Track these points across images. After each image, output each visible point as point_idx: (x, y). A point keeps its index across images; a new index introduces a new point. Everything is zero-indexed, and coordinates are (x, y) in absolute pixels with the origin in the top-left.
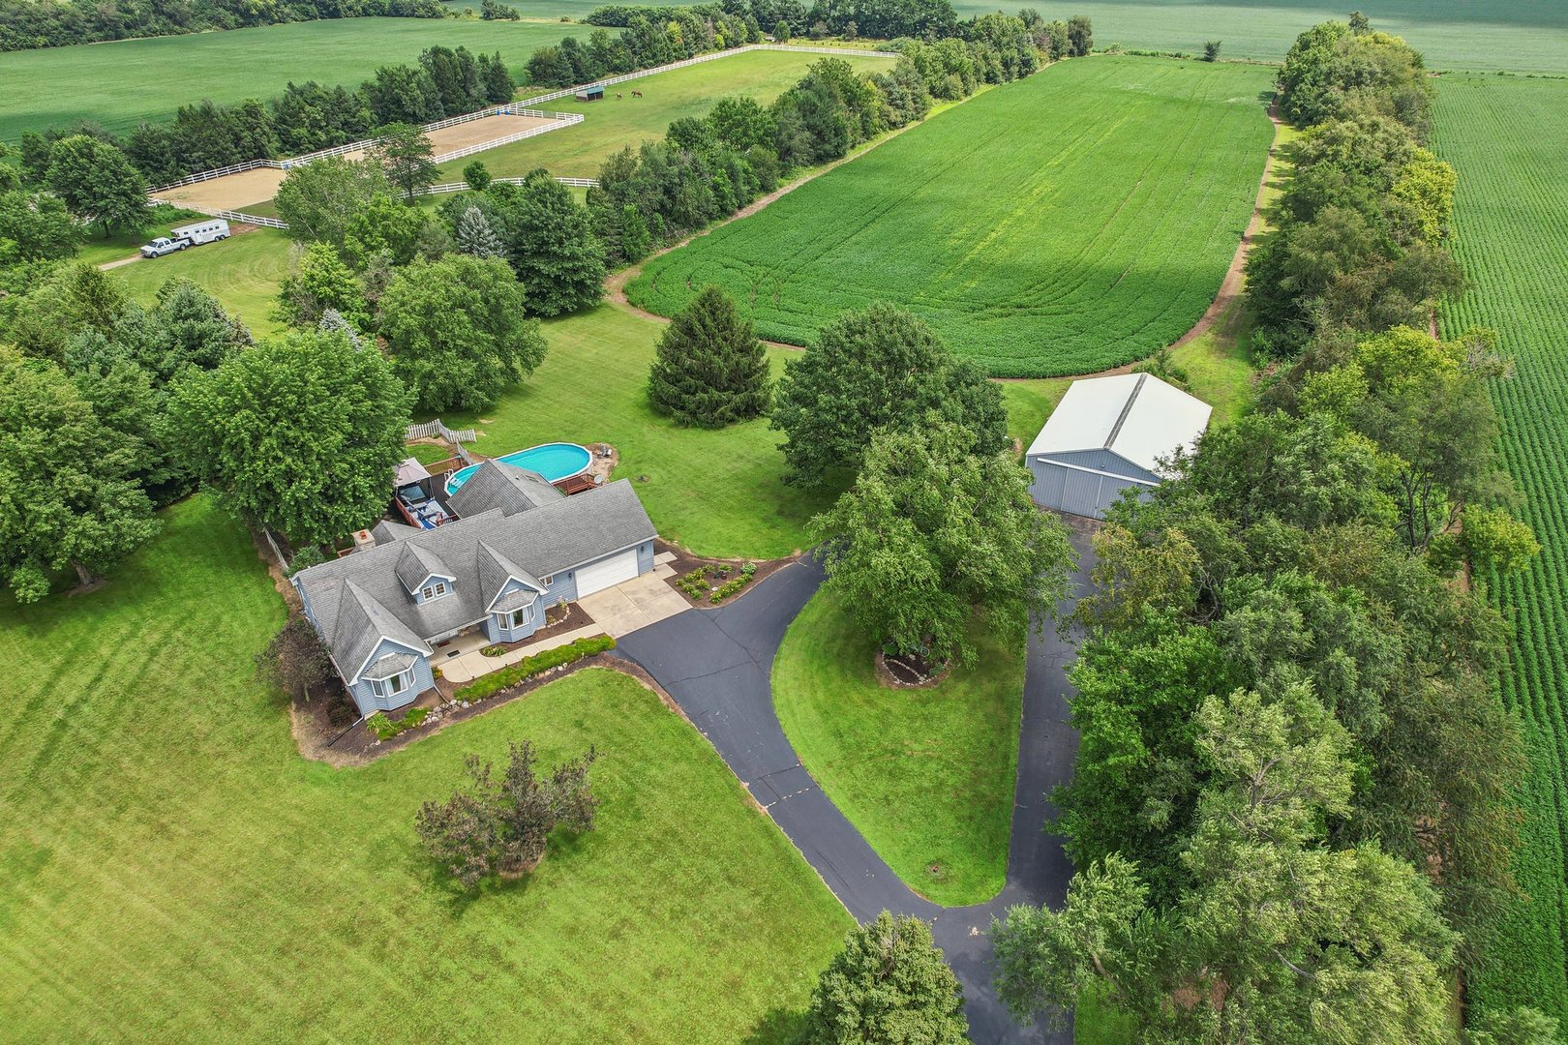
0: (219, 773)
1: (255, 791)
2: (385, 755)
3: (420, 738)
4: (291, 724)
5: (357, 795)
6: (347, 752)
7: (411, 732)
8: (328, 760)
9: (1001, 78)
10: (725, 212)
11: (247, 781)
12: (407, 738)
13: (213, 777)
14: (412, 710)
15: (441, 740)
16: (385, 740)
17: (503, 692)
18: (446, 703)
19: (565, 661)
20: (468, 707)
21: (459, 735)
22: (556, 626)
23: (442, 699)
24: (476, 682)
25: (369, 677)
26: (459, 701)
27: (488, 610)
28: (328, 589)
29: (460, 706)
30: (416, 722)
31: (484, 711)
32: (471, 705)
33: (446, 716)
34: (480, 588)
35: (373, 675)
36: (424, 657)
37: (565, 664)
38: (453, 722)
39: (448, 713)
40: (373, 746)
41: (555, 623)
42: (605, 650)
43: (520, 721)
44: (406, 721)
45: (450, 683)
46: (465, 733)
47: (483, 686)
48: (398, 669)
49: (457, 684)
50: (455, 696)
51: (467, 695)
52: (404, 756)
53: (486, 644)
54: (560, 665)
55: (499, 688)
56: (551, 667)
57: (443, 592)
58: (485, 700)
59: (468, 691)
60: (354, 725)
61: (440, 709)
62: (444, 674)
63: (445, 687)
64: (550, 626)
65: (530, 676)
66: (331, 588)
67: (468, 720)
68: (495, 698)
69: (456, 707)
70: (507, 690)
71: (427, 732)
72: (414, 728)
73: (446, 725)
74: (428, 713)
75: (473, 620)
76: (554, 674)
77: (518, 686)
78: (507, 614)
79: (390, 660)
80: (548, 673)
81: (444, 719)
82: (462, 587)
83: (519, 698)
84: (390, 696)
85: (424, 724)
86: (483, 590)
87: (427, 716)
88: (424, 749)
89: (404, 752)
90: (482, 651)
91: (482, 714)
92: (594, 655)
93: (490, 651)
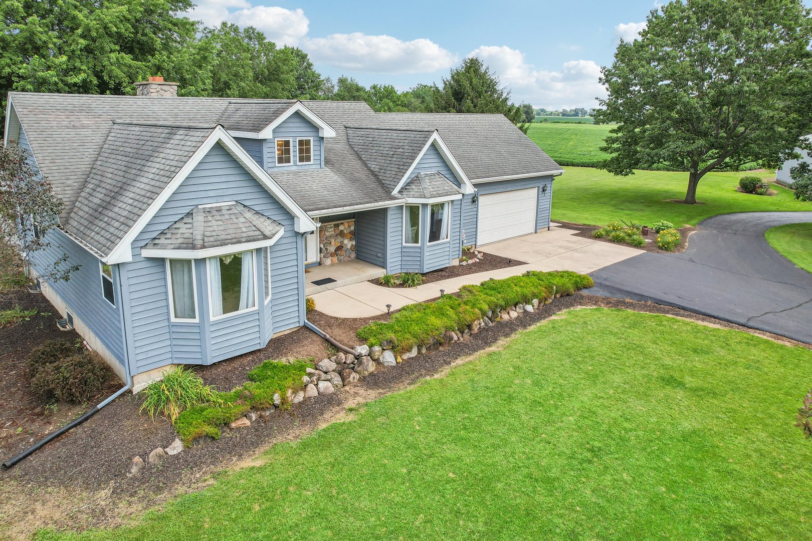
2: (201, 483)
3: (297, 434)
6: (67, 482)
7: (272, 417)
12: (259, 435)
14: (265, 366)
15: (363, 431)
16: (197, 439)
17: (455, 338)
18: (346, 352)
19: (535, 296)
20: (394, 363)
21: (409, 418)
22: (475, 264)
23: (333, 347)
24: (397, 315)
25: (164, 247)
26: (377, 348)
27: (395, 192)
28: (74, 127)
29: (377, 361)
30: (282, 389)
31: (436, 371)
32: (399, 360)
33: (349, 383)
34: (369, 169)
35: (180, 241)
36: (297, 234)
37: (535, 301)
38: (373, 394)
39: (353, 375)
40: (160, 457)
41: (470, 262)
42: (579, 289)
43: (536, 383)
44: (253, 388)
45: (337, 319)
46: (420, 413)
47: (417, 322)
48: (244, 235)
49: (355, 320)
50: (363, 340)
51: (391, 335)
52: (265, 480)
53: (379, 273)
54: (527, 301)
55: (448, 329)
56: (516, 305)
57: (308, 159)
58: (424, 351)
59: (390, 328)
60: (99, 406)
61: (334, 366)
62: (319, 307)
63: (330, 326)
64: (464, 263)
65: (490, 314)
66: (83, 127)
67: (410, 388)
68: (441, 348)
69: (371, 363)
70: (460, 335)
71: (314, 417)
72: (276, 407)
73: (359, 399)
74: (309, 370)
75: (376, 201)
76: (525, 317)
77: (476, 329)
78: (425, 205)
79: (224, 212)
80: (514, 314)
81: (347, 388)
82: (336, 165)
83: (493, 349)
84: (212, 319)
85: (300, 397)
86: (376, 170)
87: (306, 379)
88: (325, 457)
89: (261, 469)
90: (376, 282)
91: (436, 376)
92: (568, 295)
93: (392, 281)
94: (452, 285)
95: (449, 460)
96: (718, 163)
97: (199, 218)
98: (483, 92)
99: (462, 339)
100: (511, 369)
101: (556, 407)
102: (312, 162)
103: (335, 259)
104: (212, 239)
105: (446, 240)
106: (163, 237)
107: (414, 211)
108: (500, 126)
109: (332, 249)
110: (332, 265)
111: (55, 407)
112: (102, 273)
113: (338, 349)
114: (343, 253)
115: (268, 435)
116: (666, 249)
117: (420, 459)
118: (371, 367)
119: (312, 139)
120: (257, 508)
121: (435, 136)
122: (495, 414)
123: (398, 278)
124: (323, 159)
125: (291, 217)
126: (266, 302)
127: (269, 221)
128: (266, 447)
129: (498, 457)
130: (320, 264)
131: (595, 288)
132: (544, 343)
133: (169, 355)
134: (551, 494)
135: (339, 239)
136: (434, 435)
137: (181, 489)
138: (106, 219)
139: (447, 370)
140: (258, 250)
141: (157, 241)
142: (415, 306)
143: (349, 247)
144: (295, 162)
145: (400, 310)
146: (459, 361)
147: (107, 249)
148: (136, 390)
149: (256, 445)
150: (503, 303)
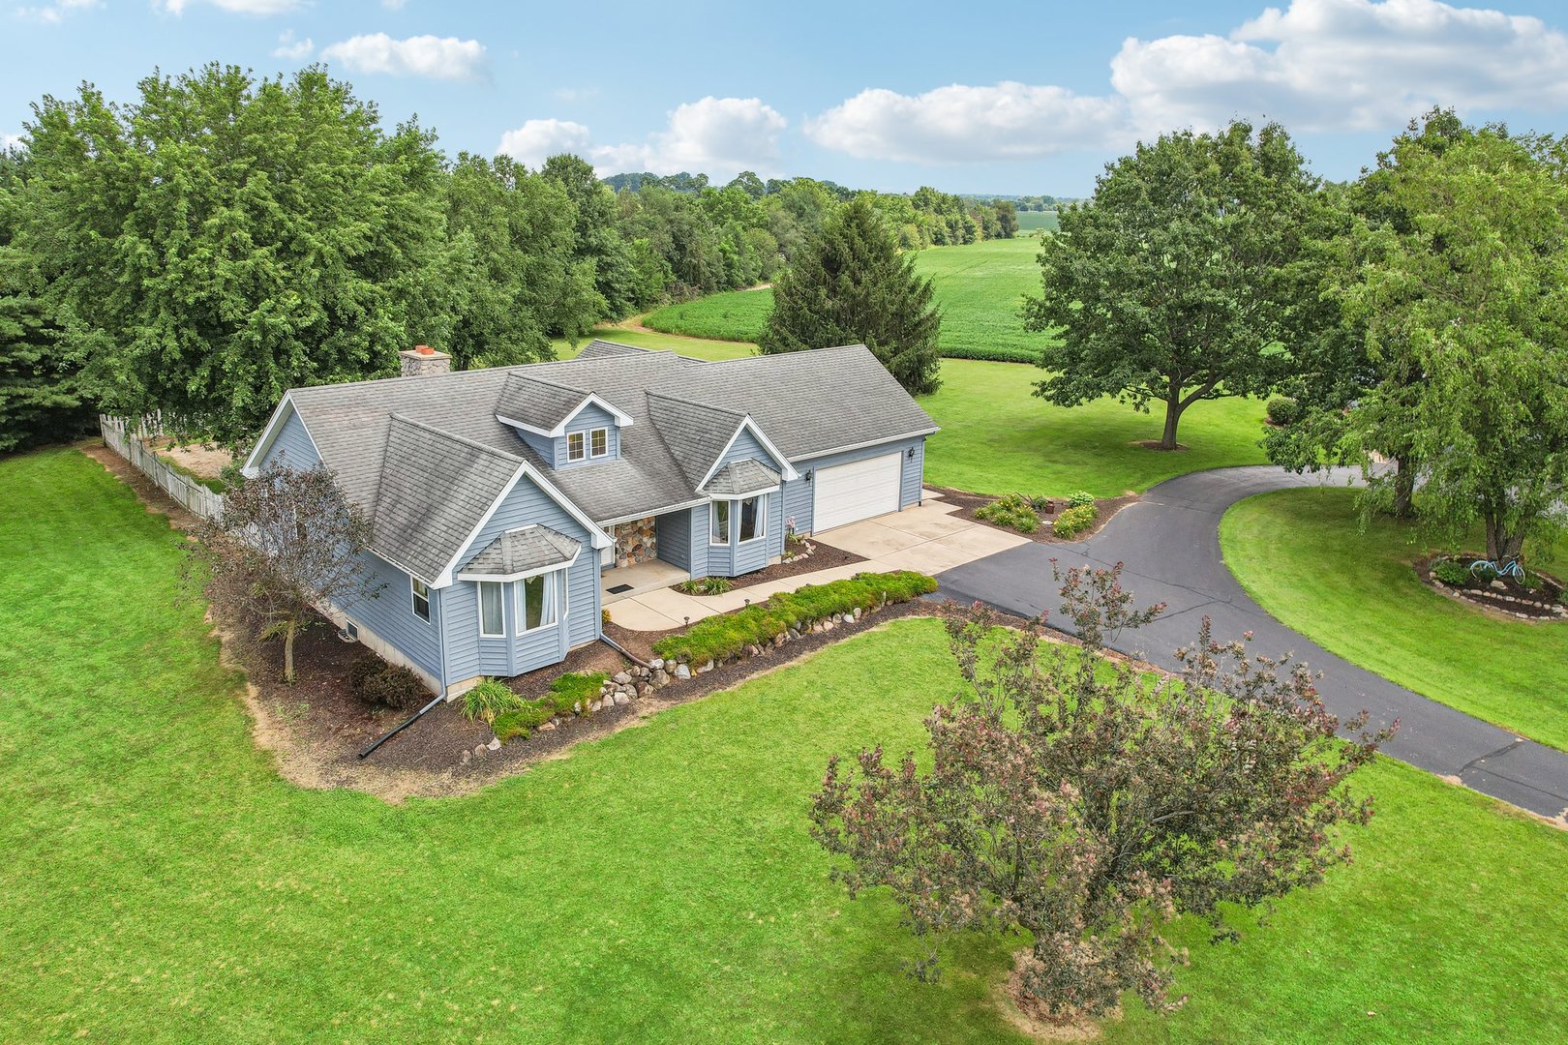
0: (40, 833)
1: (152, 866)
2: (521, 770)
3: (596, 736)
4: (250, 721)
5: (474, 857)
6: (414, 767)
7: (574, 723)
8: (362, 786)
9: (948, 240)
10: (731, 284)
11: (131, 846)
12: (563, 737)
13: (22, 842)
14: (565, 677)
15: (653, 734)
16: (512, 738)
17: (756, 651)
18: (642, 666)
19: (856, 604)
20: (689, 677)
21: (696, 725)
22: (800, 562)
23: (629, 660)
24: (695, 628)
25: (478, 572)
26: (671, 662)
27: (699, 488)
28: (355, 427)
29: (671, 674)
30: (582, 699)
31: (729, 684)
32: (694, 673)
33: (644, 695)
34: (672, 456)
35: (492, 566)
36: (593, 550)
37: (857, 611)
38: (665, 704)
39: (648, 687)
40: (484, 751)
41: (796, 559)
42: (919, 594)
43: (825, 698)
44: (558, 697)
45: (633, 631)
46: (706, 721)
47: (715, 635)
48: (547, 558)
49: (651, 633)
50: (658, 654)
51: (686, 649)
52: (572, 768)
53: (681, 577)
54: (848, 611)
55: (747, 642)
56: (832, 615)
57: (603, 451)
58: (720, 665)
59: (686, 641)
60: (421, 712)
61: (629, 678)
62: (614, 619)
63: (626, 640)
64: (788, 561)
65: (799, 626)
66: (363, 426)
67: (700, 700)
68: (739, 663)
69: (665, 676)
70: (761, 648)
71: (611, 723)
72: (577, 714)
73: (651, 709)
74: (606, 682)
75: (677, 502)
76: (841, 628)
77: (780, 643)
78: (734, 502)
79: (528, 536)
80: (829, 626)
81: (641, 699)
82: (634, 453)
83: (794, 663)
84: (517, 635)
85: (598, 706)
86: (680, 458)
87: (603, 690)
88: (620, 753)
89: (568, 761)
90: (677, 588)
91: (728, 689)
92: (903, 602)
93: (695, 588)
94: (760, 593)
95: (724, 756)
96: (1205, 390)
97: (507, 544)
98: (872, 260)
99: (763, 653)
100: (805, 684)
101: (835, 718)
102: (607, 454)
103: (633, 560)
104: (519, 564)
105: (761, 538)
106: (475, 562)
107: (722, 508)
108: (856, 366)
109: (629, 549)
110: (629, 567)
111: (382, 713)
112: (413, 592)
113: (633, 663)
114: (641, 552)
115: (571, 737)
116: (1063, 537)
117: (700, 755)
118: (666, 680)
119: (606, 429)
120: (567, 786)
121: (747, 420)
122: (775, 723)
123: (702, 582)
124: (619, 448)
125: (588, 534)
126: (565, 617)
127: (568, 540)
128: (570, 746)
129: (768, 755)
130: (615, 566)
131: (938, 594)
132: (849, 658)
133: (478, 668)
134: (803, 780)
135: (638, 537)
136: (716, 738)
137: (505, 774)
138: (420, 543)
139: (740, 683)
140: (559, 572)
141: (470, 566)
142: (715, 618)
143: (649, 545)
144: (588, 456)
145: (698, 623)
146: (755, 676)
147: (434, 577)
148: (450, 699)
149: (561, 744)
150: (814, 614)
